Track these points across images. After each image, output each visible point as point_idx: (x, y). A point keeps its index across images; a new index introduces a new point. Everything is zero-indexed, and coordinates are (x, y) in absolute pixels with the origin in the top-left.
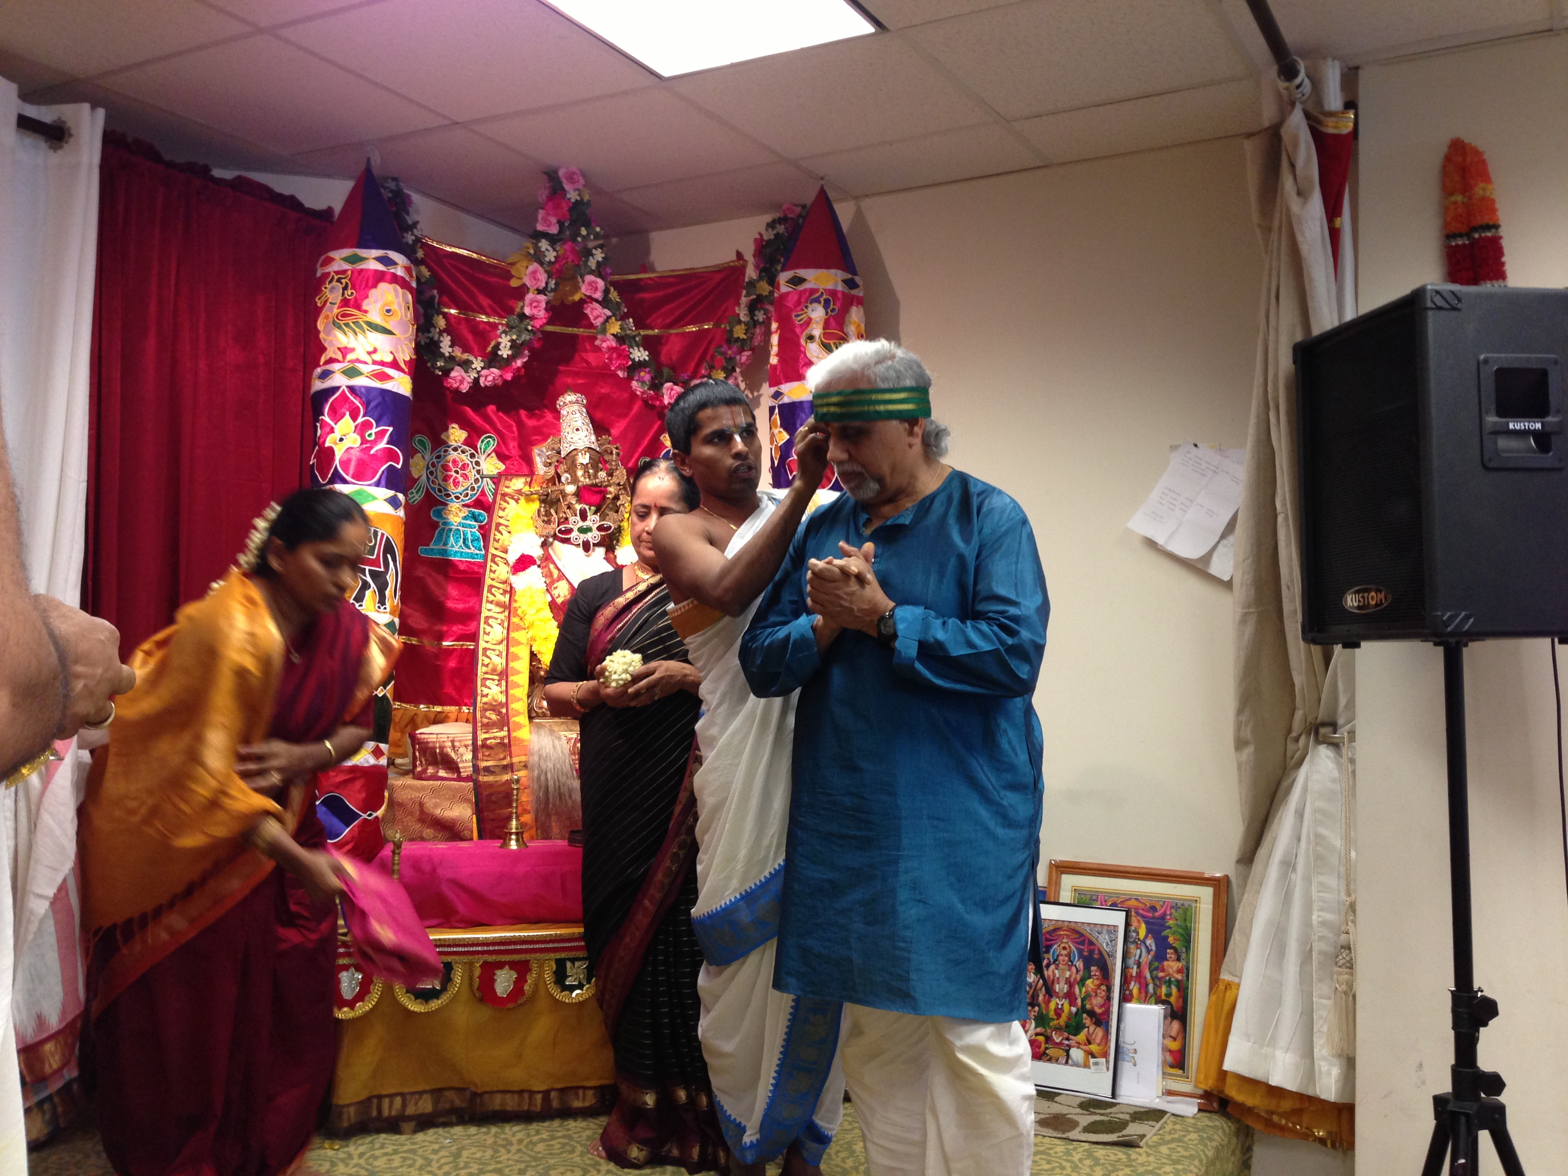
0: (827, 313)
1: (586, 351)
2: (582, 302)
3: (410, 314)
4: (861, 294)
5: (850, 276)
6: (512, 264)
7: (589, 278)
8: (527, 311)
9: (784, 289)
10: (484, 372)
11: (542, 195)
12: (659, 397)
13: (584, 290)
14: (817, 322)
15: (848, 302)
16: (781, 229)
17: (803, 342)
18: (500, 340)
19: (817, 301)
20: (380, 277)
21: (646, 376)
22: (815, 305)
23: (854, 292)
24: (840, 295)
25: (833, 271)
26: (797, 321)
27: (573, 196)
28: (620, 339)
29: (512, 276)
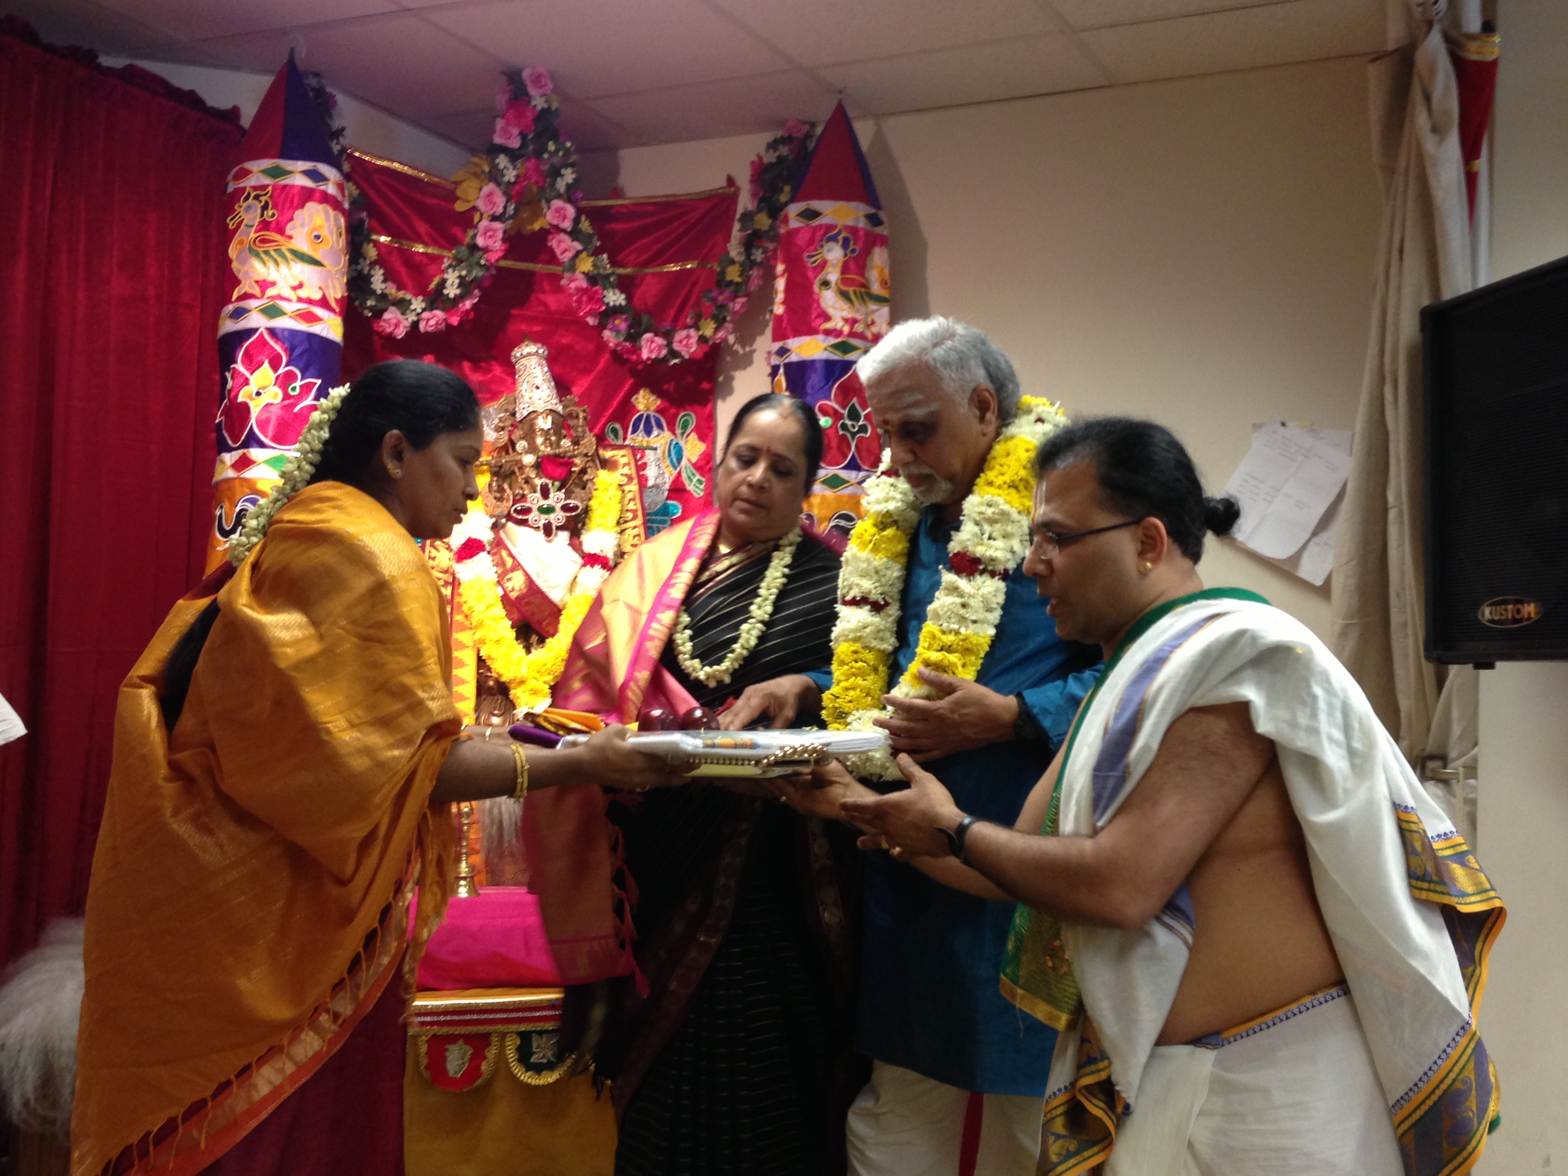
0: (846, 255)
1: (544, 292)
2: (544, 234)
3: (342, 242)
4: (885, 233)
5: (873, 211)
6: (457, 183)
7: (557, 203)
8: (480, 241)
9: (794, 223)
10: (426, 315)
11: (501, 100)
12: (637, 350)
13: (549, 217)
14: (834, 265)
15: (872, 241)
16: (784, 150)
17: (816, 288)
18: (446, 276)
19: (834, 239)
20: (307, 195)
21: (621, 323)
22: (832, 244)
23: (878, 230)
24: (861, 233)
25: (854, 204)
26: (810, 263)
27: (539, 103)
28: (592, 279)
29: (458, 198)
